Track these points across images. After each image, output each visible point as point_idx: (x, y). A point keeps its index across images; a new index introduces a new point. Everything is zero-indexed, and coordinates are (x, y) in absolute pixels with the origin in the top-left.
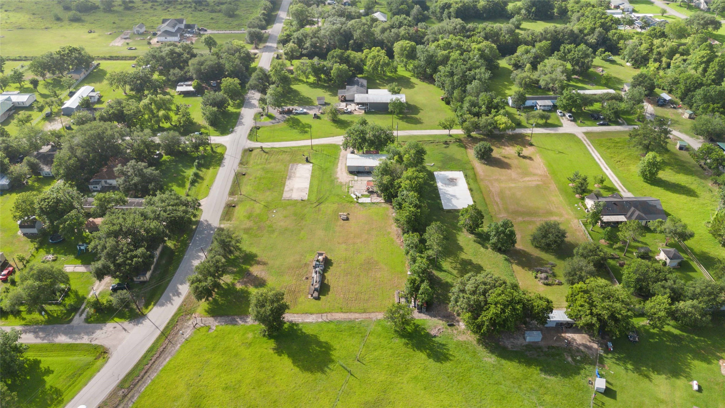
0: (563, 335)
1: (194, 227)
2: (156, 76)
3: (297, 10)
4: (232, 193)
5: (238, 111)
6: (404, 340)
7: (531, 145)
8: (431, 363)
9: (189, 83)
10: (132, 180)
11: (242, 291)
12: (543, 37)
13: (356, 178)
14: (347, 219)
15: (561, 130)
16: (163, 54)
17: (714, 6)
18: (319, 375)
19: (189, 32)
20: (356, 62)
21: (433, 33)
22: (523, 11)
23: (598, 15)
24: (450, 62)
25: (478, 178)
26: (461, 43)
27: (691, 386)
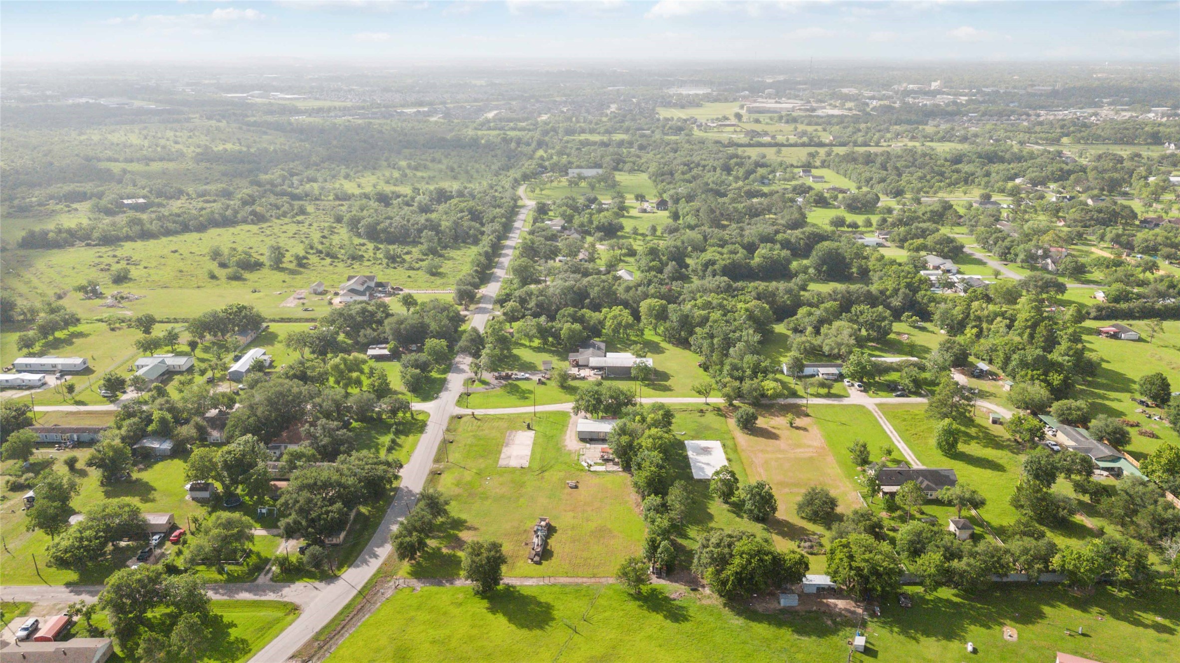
0: (825, 601)
1: (392, 493)
2: (341, 337)
3: (520, 265)
4: (437, 460)
5: (443, 376)
6: (638, 603)
7: (808, 415)
8: (668, 623)
9: (384, 346)
10: (321, 441)
11: (450, 556)
12: (832, 297)
13: (588, 445)
14: (576, 487)
15: (846, 401)
16: (353, 312)
17: (1063, 266)
18: (538, 632)
19: (380, 292)
20: (592, 323)
21: (690, 292)
22: (811, 271)
23: (903, 274)
24: (710, 323)
25: (739, 448)
26: (725, 302)
27: (966, 648)
